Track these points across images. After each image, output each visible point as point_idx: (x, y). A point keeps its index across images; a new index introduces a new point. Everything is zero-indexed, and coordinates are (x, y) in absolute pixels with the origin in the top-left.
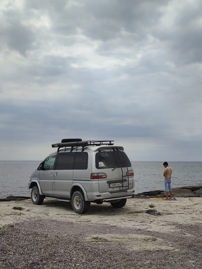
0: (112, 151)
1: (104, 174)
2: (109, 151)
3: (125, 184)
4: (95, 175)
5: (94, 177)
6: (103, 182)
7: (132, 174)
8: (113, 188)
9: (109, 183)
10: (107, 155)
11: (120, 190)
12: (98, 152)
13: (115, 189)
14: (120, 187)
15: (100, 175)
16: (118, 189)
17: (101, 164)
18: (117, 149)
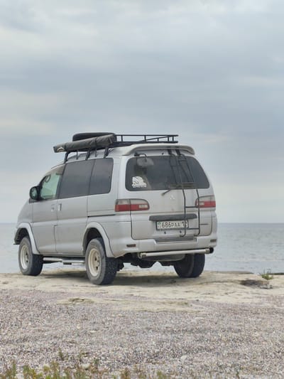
0: (166, 154)
1: (143, 202)
2: (159, 154)
3: (193, 223)
4: (125, 203)
5: (122, 207)
6: (141, 218)
7: (211, 205)
8: (165, 231)
9: (155, 220)
10: (150, 162)
11: (181, 236)
12: (133, 156)
13: (170, 234)
14: (180, 229)
15: (133, 202)
16: (176, 234)
17: (138, 181)
18: (178, 151)
